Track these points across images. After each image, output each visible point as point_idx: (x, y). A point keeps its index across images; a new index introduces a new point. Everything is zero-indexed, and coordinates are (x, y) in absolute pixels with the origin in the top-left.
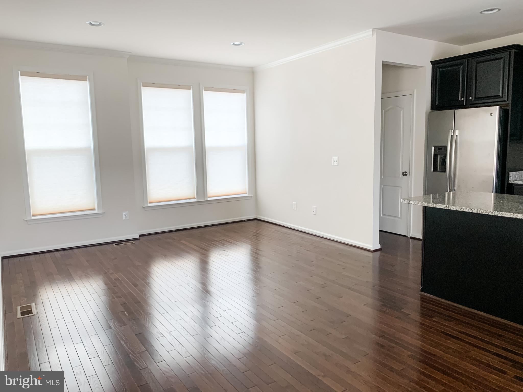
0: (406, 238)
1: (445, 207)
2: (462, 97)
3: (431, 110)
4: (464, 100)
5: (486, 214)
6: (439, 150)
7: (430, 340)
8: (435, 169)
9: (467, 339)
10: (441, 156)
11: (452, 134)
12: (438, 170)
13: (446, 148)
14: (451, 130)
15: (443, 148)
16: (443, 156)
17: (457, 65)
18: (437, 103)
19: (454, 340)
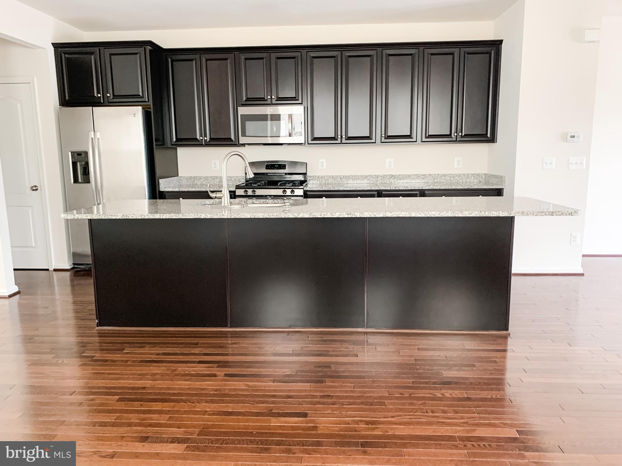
0: (47, 272)
1: (122, 217)
2: (98, 92)
3: (60, 105)
4: (101, 97)
5: (170, 218)
6: (79, 156)
7: (132, 374)
8: (76, 180)
9: (169, 358)
10: (81, 164)
11: (93, 137)
12: (80, 181)
13: (86, 153)
14: (90, 132)
15: (83, 154)
16: (83, 163)
17: (87, 53)
18: (67, 98)
19: (156, 364)
